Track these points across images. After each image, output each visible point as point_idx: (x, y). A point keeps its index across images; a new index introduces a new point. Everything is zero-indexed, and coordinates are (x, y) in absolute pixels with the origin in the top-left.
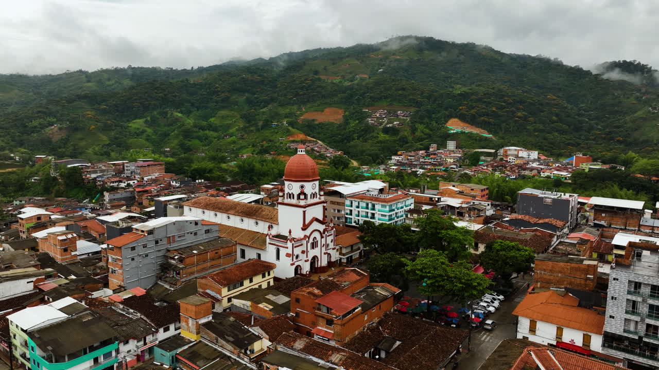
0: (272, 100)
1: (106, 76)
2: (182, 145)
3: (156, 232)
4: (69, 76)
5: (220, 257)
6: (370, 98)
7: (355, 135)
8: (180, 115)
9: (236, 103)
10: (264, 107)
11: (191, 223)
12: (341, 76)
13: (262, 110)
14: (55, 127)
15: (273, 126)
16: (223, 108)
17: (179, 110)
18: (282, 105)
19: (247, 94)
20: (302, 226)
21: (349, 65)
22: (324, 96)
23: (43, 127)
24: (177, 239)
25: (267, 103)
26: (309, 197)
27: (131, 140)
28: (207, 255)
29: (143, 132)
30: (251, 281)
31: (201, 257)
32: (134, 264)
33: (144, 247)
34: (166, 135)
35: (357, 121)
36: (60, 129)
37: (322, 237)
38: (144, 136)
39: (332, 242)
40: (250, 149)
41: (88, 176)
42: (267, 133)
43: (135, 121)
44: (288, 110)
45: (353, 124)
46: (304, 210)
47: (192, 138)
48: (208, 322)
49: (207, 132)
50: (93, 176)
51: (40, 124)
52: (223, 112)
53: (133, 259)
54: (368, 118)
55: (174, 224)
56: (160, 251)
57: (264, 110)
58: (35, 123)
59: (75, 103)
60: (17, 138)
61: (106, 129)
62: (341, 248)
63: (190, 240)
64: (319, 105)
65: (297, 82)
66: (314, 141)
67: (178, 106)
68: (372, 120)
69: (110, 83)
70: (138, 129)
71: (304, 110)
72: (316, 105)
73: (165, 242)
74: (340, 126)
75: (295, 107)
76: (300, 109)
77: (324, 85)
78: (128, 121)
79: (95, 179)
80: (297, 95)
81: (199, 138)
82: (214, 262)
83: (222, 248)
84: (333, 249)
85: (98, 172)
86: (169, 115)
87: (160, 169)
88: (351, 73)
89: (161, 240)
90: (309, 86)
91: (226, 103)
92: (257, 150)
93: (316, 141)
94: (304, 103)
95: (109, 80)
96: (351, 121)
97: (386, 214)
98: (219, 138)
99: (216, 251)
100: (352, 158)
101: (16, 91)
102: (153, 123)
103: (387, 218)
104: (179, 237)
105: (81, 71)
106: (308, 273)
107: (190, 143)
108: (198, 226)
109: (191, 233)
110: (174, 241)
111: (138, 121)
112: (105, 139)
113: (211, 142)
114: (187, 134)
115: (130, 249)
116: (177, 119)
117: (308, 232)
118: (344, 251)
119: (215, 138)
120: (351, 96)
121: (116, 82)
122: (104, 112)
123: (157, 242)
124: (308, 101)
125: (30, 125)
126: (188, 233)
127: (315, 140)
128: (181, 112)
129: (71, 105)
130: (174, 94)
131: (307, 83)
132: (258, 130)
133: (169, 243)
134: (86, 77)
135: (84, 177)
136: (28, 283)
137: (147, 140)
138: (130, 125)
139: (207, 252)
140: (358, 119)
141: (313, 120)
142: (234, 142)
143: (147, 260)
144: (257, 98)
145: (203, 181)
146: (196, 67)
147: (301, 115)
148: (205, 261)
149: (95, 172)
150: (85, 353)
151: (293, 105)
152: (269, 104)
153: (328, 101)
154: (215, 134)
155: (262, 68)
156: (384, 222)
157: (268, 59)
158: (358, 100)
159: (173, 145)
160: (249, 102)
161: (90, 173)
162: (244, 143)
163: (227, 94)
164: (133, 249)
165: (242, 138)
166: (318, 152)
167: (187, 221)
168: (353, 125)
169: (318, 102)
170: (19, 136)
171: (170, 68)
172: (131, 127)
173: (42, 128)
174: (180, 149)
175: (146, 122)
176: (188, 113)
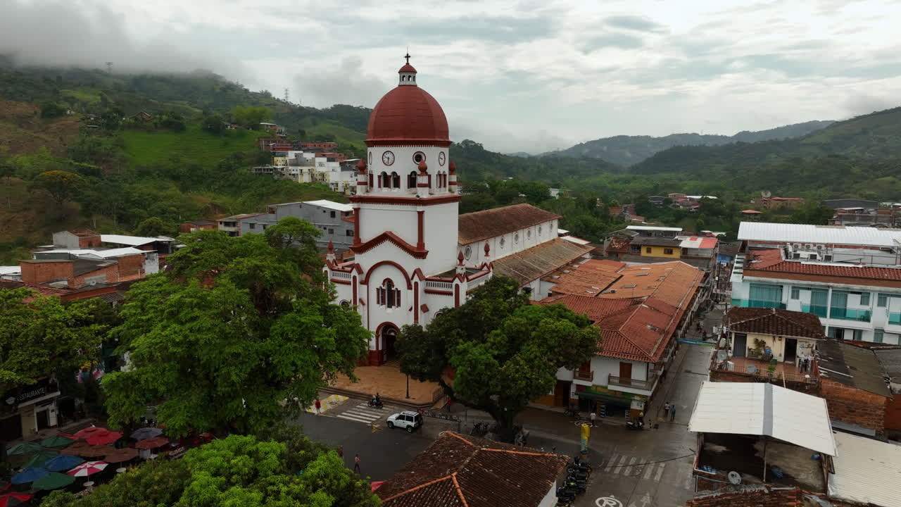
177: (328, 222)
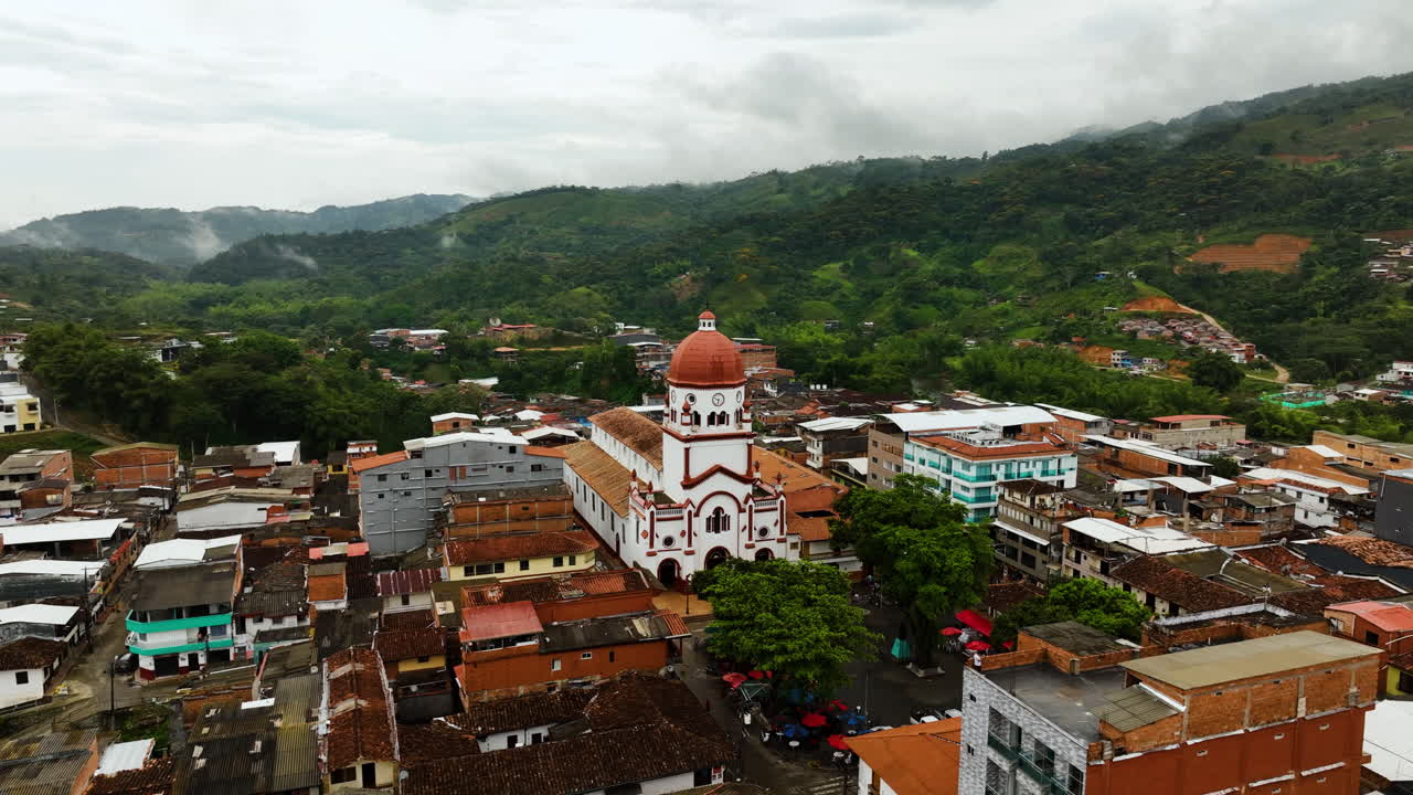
0: (1127, 218)
1: (813, 178)
2: (897, 316)
3: (427, 455)
4: (753, 183)
5: (534, 518)
6: (1394, 207)
7: (1320, 306)
8: (913, 253)
9: (1035, 228)
10: (1104, 236)
11: (500, 448)
12: (1341, 153)
13: (1096, 243)
14: (685, 278)
15: (1100, 279)
16: (1005, 238)
17: (915, 244)
18: (1145, 231)
19: (1067, 207)
20: (682, 480)
21: (1370, 122)
22: (1263, 208)
23: (669, 275)
24: (469, 472)
25: (1111, 225)
26: (704, 420)
27: (806, 303)
28: (505, 510)
29: (837, 287)
30: (524, 566)
31: (490, 510)
32: (383, 504)
33: (403, 478)
34: (874, 294)
35: (1335, 270)
36: (694, 280)
37: (741, 510)
38: (835, 297)
39: (776, 524)
40: (1036, 329)
41: (644, 364)
42: (1082, 295)
43: (826, 266)
44: (1157, 242)
45: (1321, 275)
46: (687, 445)
47: (923, 302)
48: (333, 610)
49: (954, 289)
50: (652, 364)
51: (666, 271)
52: (1004, 248)
53: (381, 496)
54: (1374, 259)
55: (464, 445)
56: (434, 489)
57: (1102, 242)
58: (658, 269)
59: (735, 232)
60: (626, 296)
61: (767, 280)
62: (806, 544)
63: (497, 478)
64: (1241, 230)
65: (1197, 174)
66: (1191, 316)
67: (913, 235)
68: (1384, 266)
69: (819, 192)
70: (828, 281)
71: (1201, 241)
72: (1236, 228)
73: (445, 474)
74: (1285, 280)
75: (1178, 235)
76: (1190, 238)
77: (1271, 178)
78: (816, 267)
79: (652, 371)
80: (1192, 204)
81: (935, 302)
82: (517, 526)
83: (537, 501)
84: (780, 541)
85: (662, 358)
86: (892, 255)
87: (767, 360)
88: (1370, 144)
89: (438, 471)
90: (1228, 182)
91: (1014, 228)
92: (1050, 329)
93: (1200, 317)
94: (1205, 225)
95: (816, 186)
96: (1319, 268)
97: (967, 484)
98: (977, 303)
99: (525, 505)
100: (1278, 362)
101: (667, 213)
102: (858, 270)
103: (971, 495)
104: (475, 470)
105: (774, 173)
106: (690, 579)
107: (916, 311)
108: (515, 456)
109: (501, 467)
110: (463, 476)
111: (832, 265)
112: (760, 298)
113: (955, 312)
114: (913, 294)
115: (377, 478)
116: (906, 263)
117: (697, 494)
118: (813, 550)
119: (967, 303)
120: (1340, 203)
121: (829, 190)
122: (777, 248)
123: (428, 473)
124: (1217, 220)
125: (651, 272)
126: (494, 466)
127: (1197, 312)
128: (919, 248)
129: (724, 236)
130: (910, 212)
131: (1222, 176)
132: (1063, 288)
133: (453, 476)
134: (781, 182)
135: (637, 365)
136: (259, 509)
137: (837, 304)
138: (815, 274)
139: (505, 504)
140: (1339, 264)
141: (1215, 266)
142: (1005, 313)
143: (410, 502)
144: (1091, 216)
145: (825, 387)
146: (993, 152)
147: (1189, 253)
148: (500, 519)
149: (657, 358)
150: (180, 616)
151: (1174, 229)
152: (1116, 228)
153: (1267, 217)
154: (969, 294)
155: (1126, 146)
156: (962, 503)
157: (1165, 123)
158: (1358, 212)
159: (881, 315)
160: (1073, 225)
161: (648, 358)
162: (1024, 315)
163: (1021, 208)
164: (382, 478)
165: (1024, 305)
166: (1192, 343)
167: (491, 444)
168: (1322, 277)
169: (1241, 223)
170: (631, 292)
171: (940, 157)
172: (816, 277)
173: (667, 278)
174: (892, 325)
175: (845, 268)
176: (930, 250)
177: (508, 459)
